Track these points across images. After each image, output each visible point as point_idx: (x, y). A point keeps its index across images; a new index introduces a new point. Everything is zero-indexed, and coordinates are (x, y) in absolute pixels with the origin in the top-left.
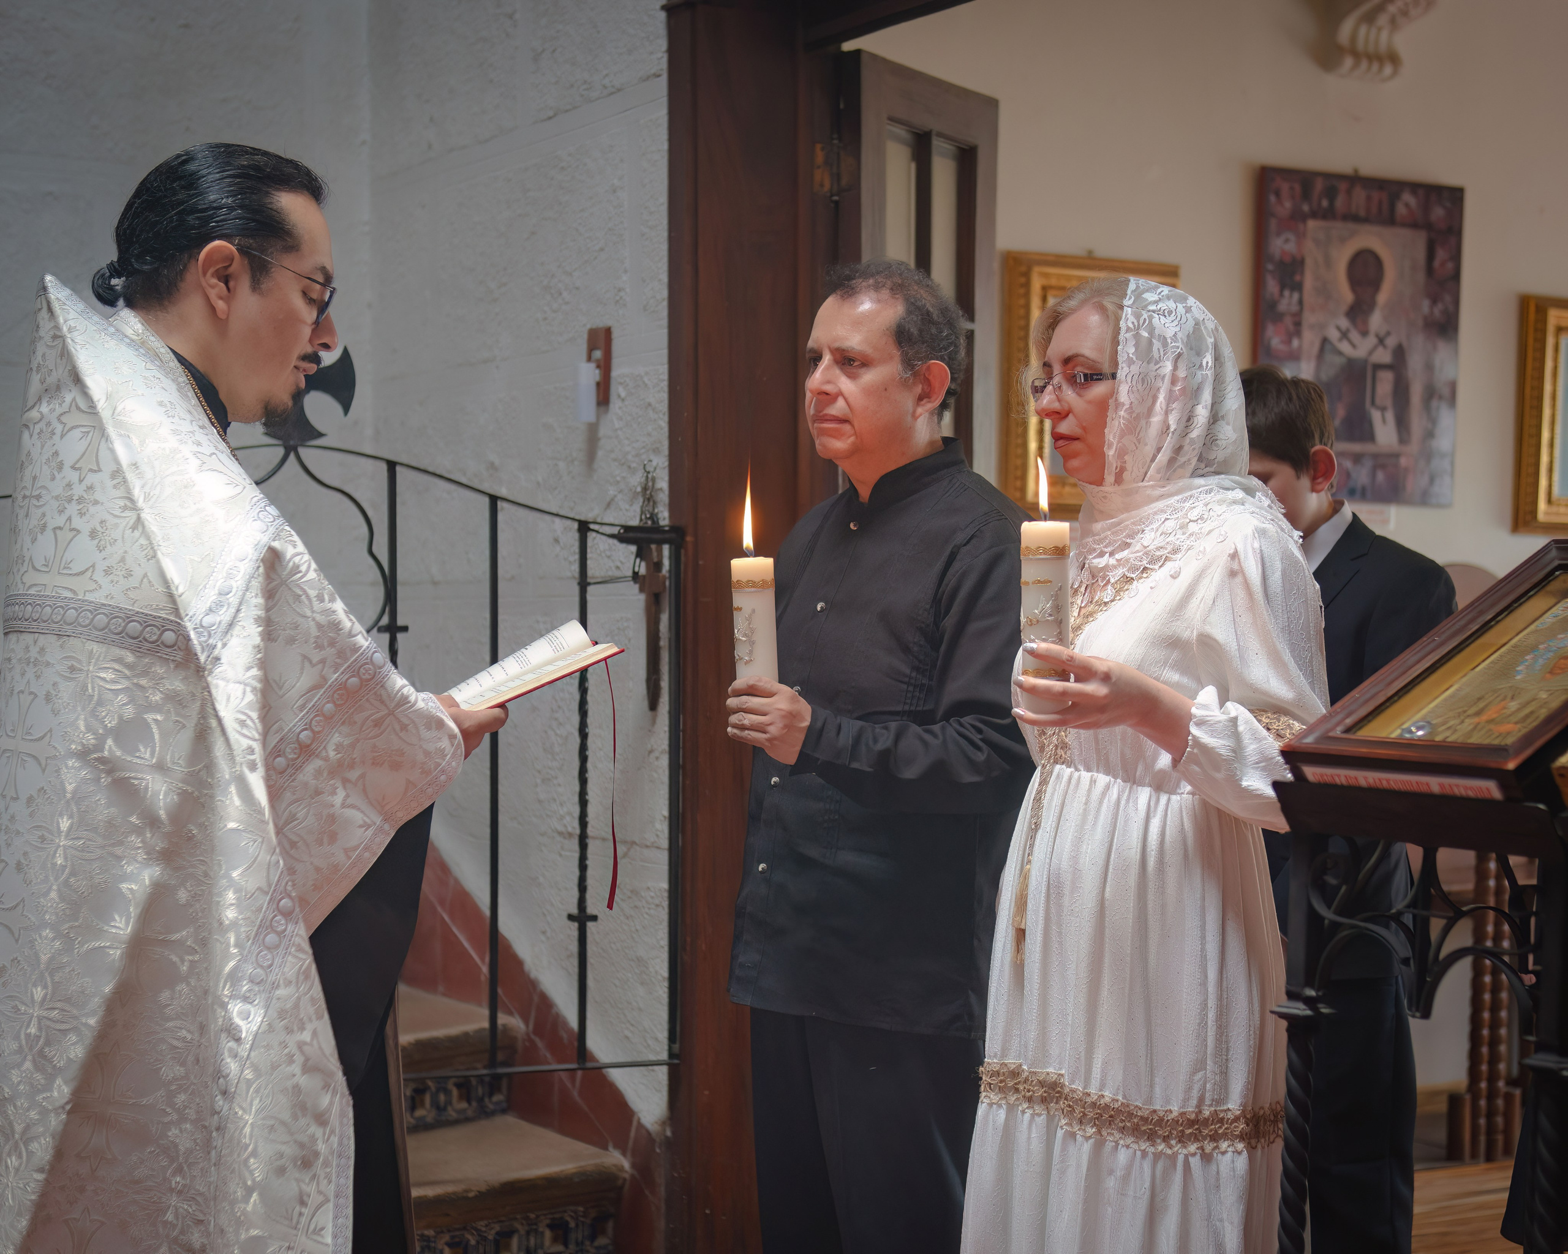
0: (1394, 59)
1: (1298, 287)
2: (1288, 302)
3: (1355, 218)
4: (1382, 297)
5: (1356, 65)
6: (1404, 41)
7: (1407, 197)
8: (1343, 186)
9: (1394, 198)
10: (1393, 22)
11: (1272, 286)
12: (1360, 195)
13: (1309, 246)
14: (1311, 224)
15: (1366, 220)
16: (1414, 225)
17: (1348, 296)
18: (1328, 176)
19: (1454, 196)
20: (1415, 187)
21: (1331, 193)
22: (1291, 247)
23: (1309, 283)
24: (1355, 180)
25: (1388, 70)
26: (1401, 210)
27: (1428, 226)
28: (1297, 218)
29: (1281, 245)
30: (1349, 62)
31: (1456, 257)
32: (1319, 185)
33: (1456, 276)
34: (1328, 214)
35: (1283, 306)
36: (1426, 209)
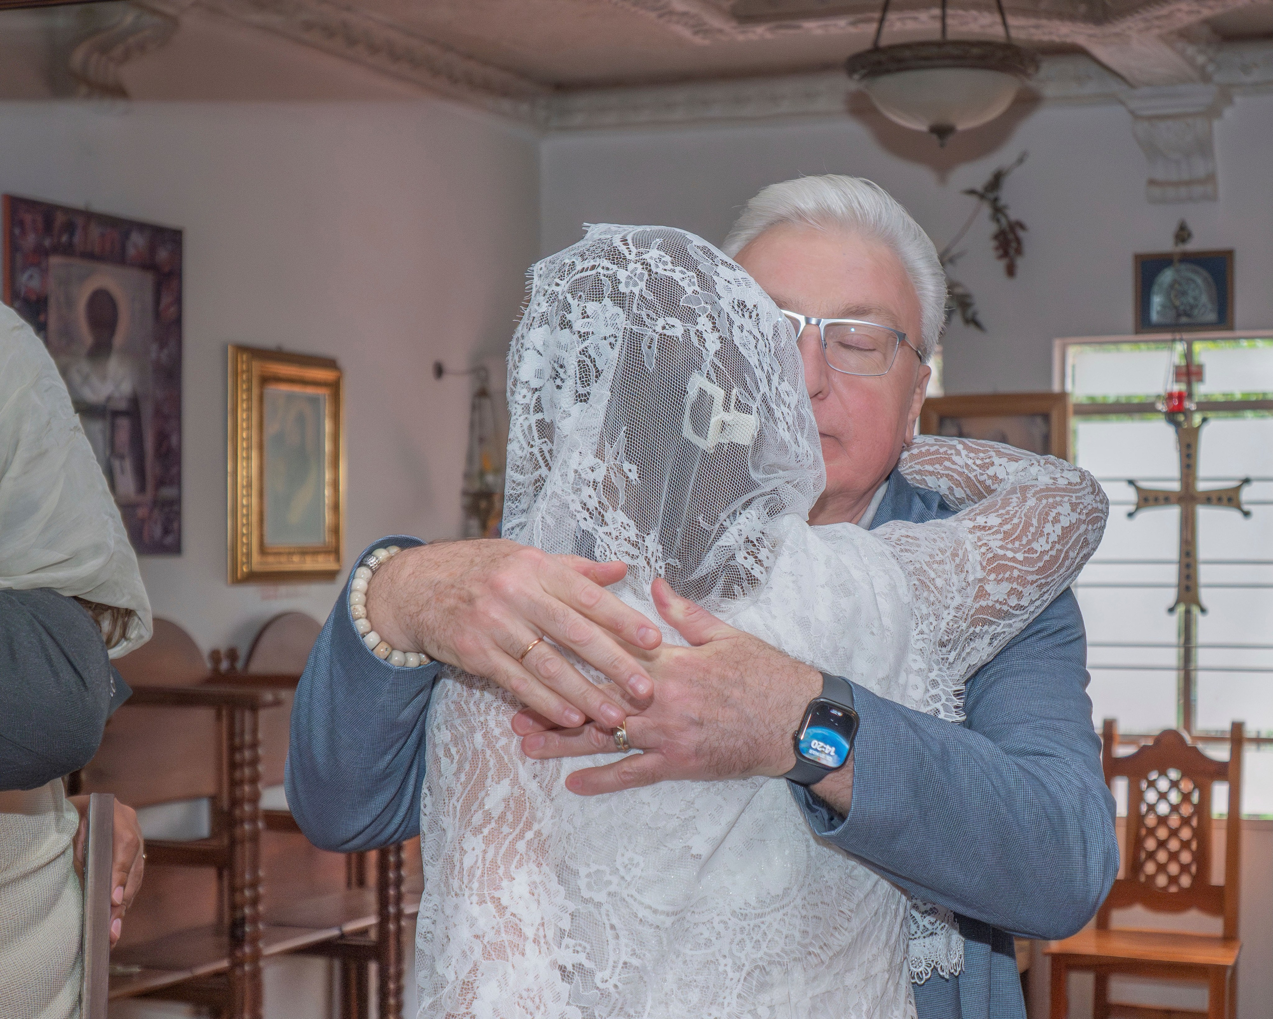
3: (90, 256)
6: (132, 75)
7: (136, 237)
8: (80, 221)
9: (126, 236)
12: (95, 231)
13: (52, 284)
14: (55, 261)
15: (101, 259)
16: (143, 267)
17: (88, 338)
18: (66, 210)
19: (175, 239)
20: (144, 227)
21: (70, 228)
22: (35, 284)
23: (51, 324)
24: (89, 216)
26: (131, 251)
27: (155, 268)
28: (41, 253)
29: (27, 281)
31: (178, 301)
32: (60, 219)
33: (178, 321)
34: (67, 250)
36: (152, 249)
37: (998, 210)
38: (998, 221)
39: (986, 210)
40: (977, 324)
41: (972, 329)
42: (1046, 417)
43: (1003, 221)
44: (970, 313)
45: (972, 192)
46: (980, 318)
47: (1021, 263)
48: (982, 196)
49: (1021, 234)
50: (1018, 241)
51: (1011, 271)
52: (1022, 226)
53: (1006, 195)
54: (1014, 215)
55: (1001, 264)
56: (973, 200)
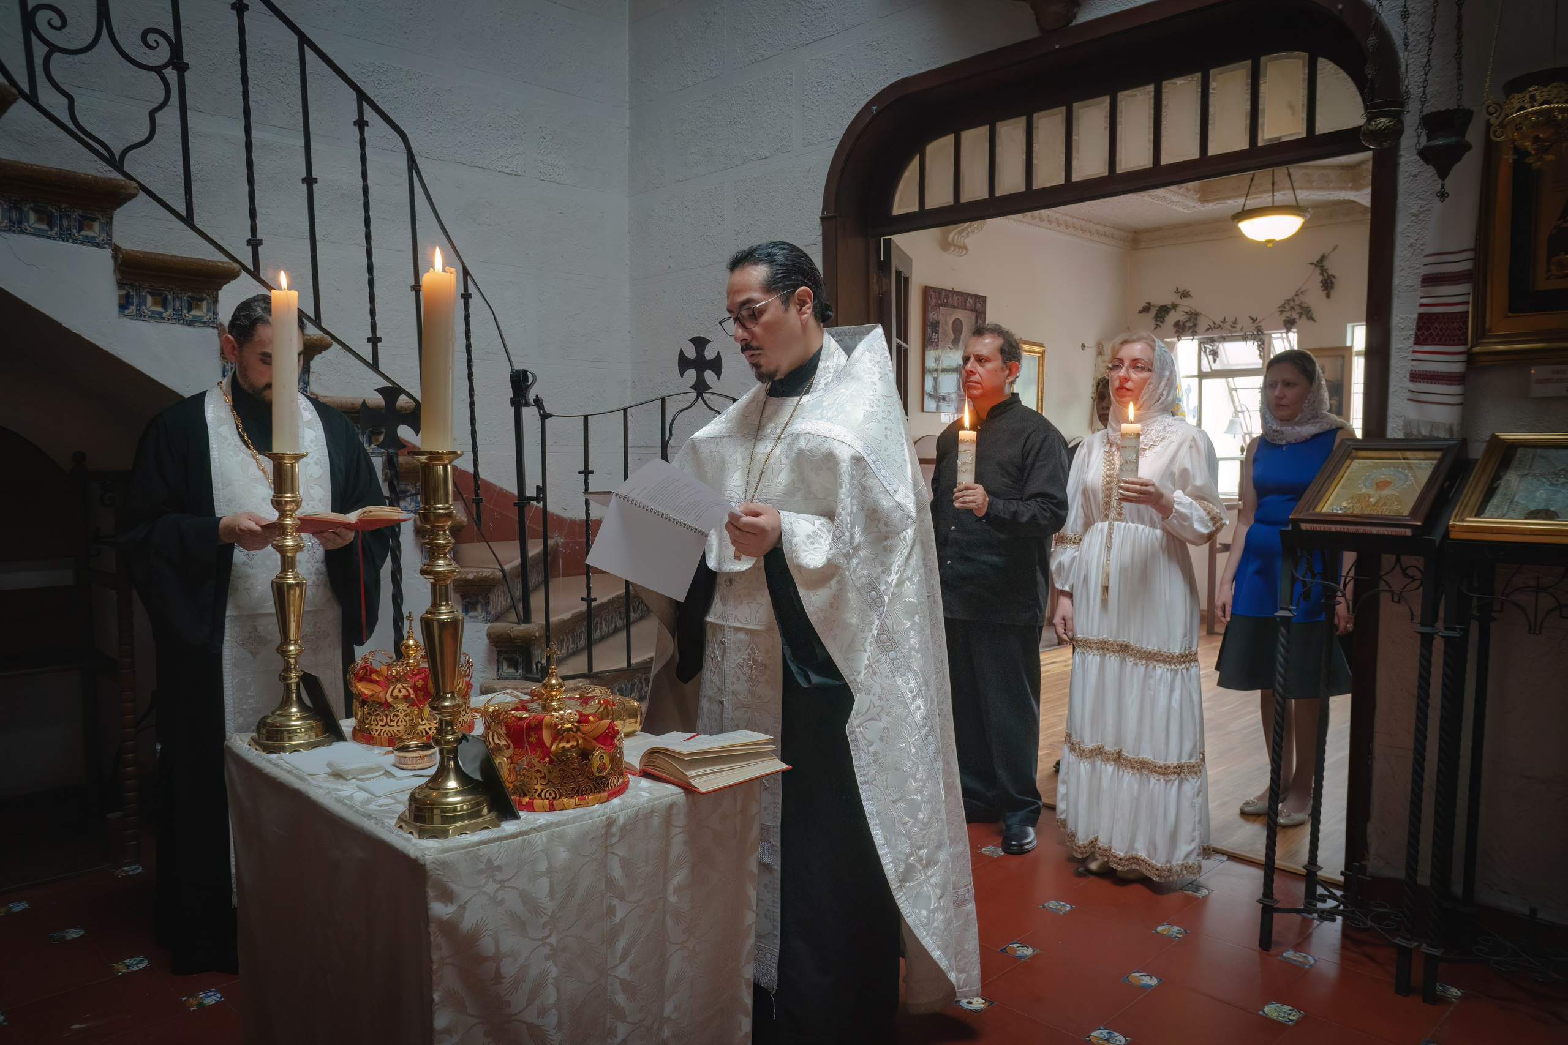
0: (965, 248)
1: (937, 332)
2: (934, 338)
3: (953, 306)
4: (962, 337)
5: (955, 250)
6: (968, 241)
7: (970, 300)
8: (950, 295)
9: (966, 299)
10: (968, 234)
11: (929, 331)
12: (956, 298)
13: (941, 317)
14: (941, 308)
15: (957, 308)
16: (972, 310)
17: (953, 336)
18: (945, 290)
19: (982, 300)
20: (972, 296)
21: (947, 297)
22: (935, 317)
23: (940, 330)
24: (953, 292)
25: (964, 252)
26: (968, 304)
27: (976, 311)
28: (938, 306)
29: (932, 316)
30: (952, 248)
32: (944, 294)
34: (946, 305)
35: (932, 339)
36: (975, 304)
37: (1323, 270)
38: (1323, 275)
39: (1318, 271)
40: (1313, 320)
41: (1311, 321)
42: (1343, 357)
43: (1325, 274)
44: (1309, 315)
45: (1312, 264)
46: (1314, 316)
47: (1332, 293)
48: (1316, 265)
49: (1333, 280)
50: (1332, 283)
51: (1328, 296)
52: (1334, 277)
53: (1326, 264)
54: (1330, 273)
55: (1324, 293)
56: (1313, 266)
